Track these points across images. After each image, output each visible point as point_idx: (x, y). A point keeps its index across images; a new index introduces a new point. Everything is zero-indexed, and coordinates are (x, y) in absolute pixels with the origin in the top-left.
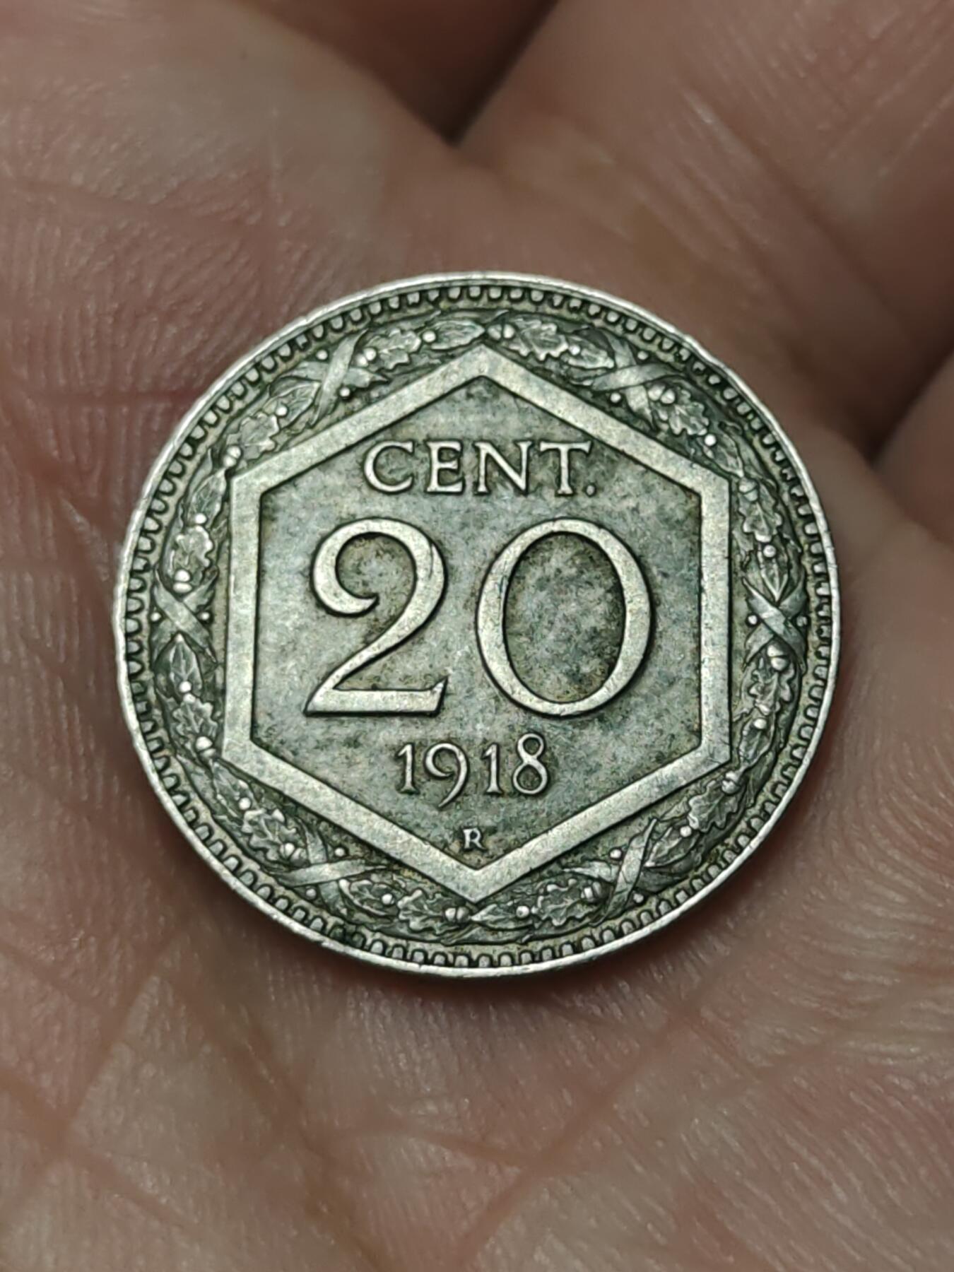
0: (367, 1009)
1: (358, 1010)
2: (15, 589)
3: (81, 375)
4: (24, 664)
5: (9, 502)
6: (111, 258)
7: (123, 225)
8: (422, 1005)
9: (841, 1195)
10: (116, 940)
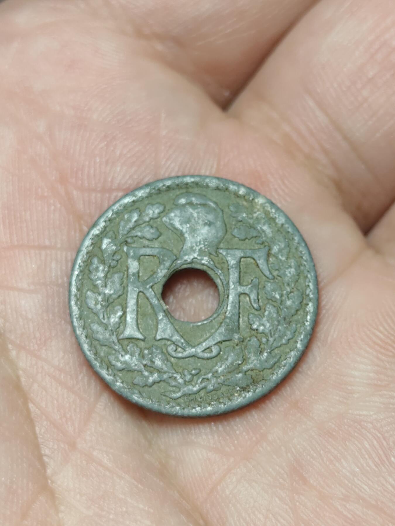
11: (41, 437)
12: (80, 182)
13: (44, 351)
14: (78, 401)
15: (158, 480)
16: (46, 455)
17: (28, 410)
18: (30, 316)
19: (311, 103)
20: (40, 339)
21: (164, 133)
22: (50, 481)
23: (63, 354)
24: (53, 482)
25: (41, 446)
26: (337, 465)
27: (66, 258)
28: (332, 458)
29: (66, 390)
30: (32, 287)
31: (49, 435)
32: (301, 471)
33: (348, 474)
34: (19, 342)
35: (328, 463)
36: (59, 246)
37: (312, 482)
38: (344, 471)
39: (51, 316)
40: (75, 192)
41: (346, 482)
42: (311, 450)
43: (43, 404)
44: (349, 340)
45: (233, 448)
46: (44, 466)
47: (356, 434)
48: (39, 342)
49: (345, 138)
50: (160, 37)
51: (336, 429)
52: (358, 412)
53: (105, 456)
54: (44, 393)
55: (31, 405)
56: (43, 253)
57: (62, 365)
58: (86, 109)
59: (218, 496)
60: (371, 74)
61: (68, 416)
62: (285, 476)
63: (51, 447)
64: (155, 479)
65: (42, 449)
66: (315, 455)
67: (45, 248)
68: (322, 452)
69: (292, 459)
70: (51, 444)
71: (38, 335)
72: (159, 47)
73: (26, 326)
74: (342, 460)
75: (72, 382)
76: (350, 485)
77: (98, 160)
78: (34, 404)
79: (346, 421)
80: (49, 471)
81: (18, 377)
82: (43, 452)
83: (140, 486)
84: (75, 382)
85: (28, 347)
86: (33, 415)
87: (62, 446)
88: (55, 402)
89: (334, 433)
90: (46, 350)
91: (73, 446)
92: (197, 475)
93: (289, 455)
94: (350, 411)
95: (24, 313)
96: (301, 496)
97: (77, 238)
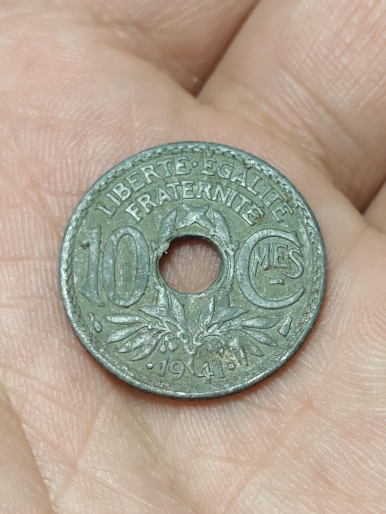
0: (188, 413)
1: (185, 414)
2: (43, 267)
3: (67, 185)
4: (48, 295)
5: (40, 235)
6: (76, 142)
7: (79, 130)
8: (209, 410)
9: (371, 464)
10: (89, 393)
11: (39, 459)
12: (53, 186)
13: (32, 369)
14: (74, 419)
15: (169, 498)
16: (47, 479)
17: (23, 432)
18: (13, 333)
19: (288, 78)
20: (27, 357)
21: (137, 125)
22: (54, 507)
23: (53, 370)
24: (57, 507)
25: (40, 469)
26: (364, 466)
27: (46, 268)
28: (357, 459)
29: (60, 409)
30: (12, 302)
31: (47, 457)
32: (326, 476)
33: (376, 475)
34: (3, 362)
35: (354, 465)
36: (37, 255)
37: (339, 486)
38: (372, 472)
39: (35, 330)
40: (49, 198)
41: (376, 483)
42: (333, 452)
43: (38, 425)
44: (361, 332)
45: (248, 457)
46: (46, 489)
47: (380, 433)
48: (25, 359)
49: (328, 111)
50: (121, 24)
51: (358, 428)
52: (379, 409)
53: (109, 476)
54: (37, 413)
55: (24, 426)
56: (20, 264)
57: (53, 382)
58: (51, 107)
59: (238, 509)
60: (348, 40)
61: (66, 436)
62: (310, 482)
63: (51, 469)
64: (165, 497)
65: (42, 472)
66: (338, 457)
67: (22, 258)
68: (346, 454)
69: (315, 464)
70: (51, 466)
71: (24, 352)
72: (121, 34)
73: (10, 343)
74: (369, 461)
75: (65, 399)
76: (379, 486)
77: (70, 162)
78: (28, 425)
79: (367, 419)
80: (52, 496)
81: (8, 398)
82: (43, 476)
83: (150, 505)
84: (69, 399)
85: (14, 366)
86: (28, 437)
87: (63, 467)
88: (50, 422)
89: (357, 434)
90: (34, 367)
91: (74, 467)
92: (211, 488)
93: (311, 460)
94: (371, 409)
95: (6, 329)
96: (329, 501)
97: (56, 246)
